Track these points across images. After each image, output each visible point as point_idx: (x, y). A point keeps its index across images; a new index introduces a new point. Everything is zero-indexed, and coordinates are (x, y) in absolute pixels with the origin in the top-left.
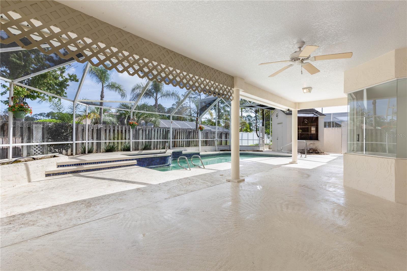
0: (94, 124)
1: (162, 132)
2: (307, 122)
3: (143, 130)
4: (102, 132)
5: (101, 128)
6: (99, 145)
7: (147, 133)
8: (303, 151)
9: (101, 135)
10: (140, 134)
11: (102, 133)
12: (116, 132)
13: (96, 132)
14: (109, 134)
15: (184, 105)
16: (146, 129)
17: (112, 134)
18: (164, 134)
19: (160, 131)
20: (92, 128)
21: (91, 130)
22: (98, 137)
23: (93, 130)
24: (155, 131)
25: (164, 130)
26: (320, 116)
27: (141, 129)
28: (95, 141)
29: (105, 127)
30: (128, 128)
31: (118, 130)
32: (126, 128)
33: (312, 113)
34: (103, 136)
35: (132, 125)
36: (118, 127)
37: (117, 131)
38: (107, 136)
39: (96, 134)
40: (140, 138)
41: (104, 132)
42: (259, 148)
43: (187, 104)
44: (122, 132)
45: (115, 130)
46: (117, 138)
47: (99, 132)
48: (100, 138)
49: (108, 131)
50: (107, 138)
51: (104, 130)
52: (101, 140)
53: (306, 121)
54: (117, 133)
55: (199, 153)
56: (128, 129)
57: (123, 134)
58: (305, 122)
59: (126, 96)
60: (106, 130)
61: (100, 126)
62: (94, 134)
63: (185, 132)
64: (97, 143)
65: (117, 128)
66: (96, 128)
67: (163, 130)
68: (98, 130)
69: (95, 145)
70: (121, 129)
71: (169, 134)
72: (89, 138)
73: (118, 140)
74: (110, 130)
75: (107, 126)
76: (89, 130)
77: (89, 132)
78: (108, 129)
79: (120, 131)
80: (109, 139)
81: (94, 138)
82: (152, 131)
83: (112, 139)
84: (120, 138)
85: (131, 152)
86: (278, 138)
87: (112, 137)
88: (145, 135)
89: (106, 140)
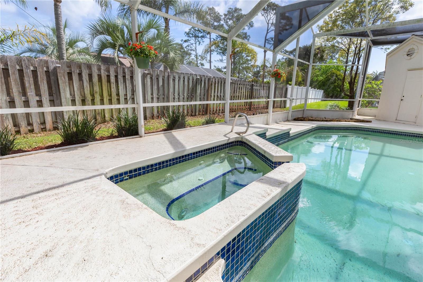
1: (186, 83)
3: (151, 78)
4: (61, 79)
5: (55, 68)
7: (161, 84)
9: (61, 87)
12: (95, 79)
13: (45, 78)
14: (80, 84)
17: (86, 84)
18: (190, 86)
19: (184, 81)
20: (32, 68)
21: (30, 74)
22: (54, 92)
23: (35, 73)
24: (174, 80)
25: (191, 78)
27: (148, 74)
29: (68, 67)
30: (122, 72)
31: (100, 76)
32: (116, 72)
34: (64, 90)
35: (141, 52)
36: (99, 69)
37: (97, 78)
38: (76, 89)
39: (45, 82)
40: (147, 94)
41: (67, 79)
42: (353, 115)
44: (109, 81)
45: (93, 75)
46: (98, 93)
47: (52, 78)
48: (58, 93)
49: (75, 78)
50: (76, 93)
51: (66, 73)
55: (289, 132)
56: (122, 73)
57: (112, 85)
59: (110, 6)
60: (70, 74)
61: (53, 63)
65: (96, 71)
66: (43, 69)
67: (189, 79)
68: (51, 74)
69: (48, 117)
70: (106, 74)
71: (199, 86)
72: (29, 93)
73: (103, 97)
74: (80, 75)
75: (71, 66)
76: (25, 74)
77: (26, 79)
78: (74, 73)
79: (105, 77)
80: (82, 97)
81: (44, 98)
82: (170, 79)
83: (89, 95)
84: (107, 94)
85: (141, 137)
86: (403, 98)
87: (89, 92)
88: (156, 88)
89: (75, 97)
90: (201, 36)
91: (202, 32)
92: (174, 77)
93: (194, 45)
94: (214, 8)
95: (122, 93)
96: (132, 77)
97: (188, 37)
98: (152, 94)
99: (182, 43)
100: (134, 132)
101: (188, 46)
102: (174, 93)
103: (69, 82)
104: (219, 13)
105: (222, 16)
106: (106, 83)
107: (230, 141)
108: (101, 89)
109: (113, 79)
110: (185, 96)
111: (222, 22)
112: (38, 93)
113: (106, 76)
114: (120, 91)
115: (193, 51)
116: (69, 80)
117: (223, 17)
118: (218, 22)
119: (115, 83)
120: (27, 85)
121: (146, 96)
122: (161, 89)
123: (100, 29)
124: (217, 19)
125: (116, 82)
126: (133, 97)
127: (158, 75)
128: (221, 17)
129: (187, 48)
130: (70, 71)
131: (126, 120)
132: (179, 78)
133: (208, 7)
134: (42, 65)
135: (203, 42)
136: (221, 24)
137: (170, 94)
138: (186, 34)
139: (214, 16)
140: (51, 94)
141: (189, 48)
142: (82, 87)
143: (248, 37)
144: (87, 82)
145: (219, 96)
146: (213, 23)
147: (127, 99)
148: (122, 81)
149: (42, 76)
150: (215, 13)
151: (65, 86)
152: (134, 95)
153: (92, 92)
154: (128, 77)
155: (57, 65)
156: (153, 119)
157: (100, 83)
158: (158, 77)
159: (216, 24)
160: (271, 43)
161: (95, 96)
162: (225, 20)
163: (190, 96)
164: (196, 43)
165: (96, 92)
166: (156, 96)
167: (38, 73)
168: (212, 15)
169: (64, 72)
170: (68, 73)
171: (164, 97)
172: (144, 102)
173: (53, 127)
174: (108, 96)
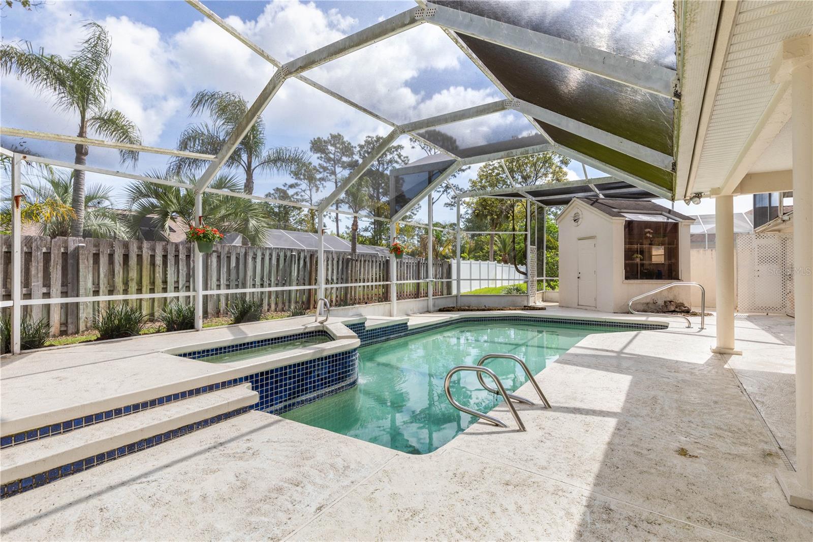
0: (53, 236)
1: (274, 261)
2: (651, 236)
3: (219, 257)
4: (84, 263)
5: (77, 248)
6: (71, 312)
7: (233, 264)
8: (648, 307)
9: (81, 274)
10: (211, 269)
11: (81, 266)
12: (133, 261)
13: (60, 261)
14: (109, 269)
15: (297, 197)
16: (230, 253)
17: (118, 268)
18: (281, 266)
19: (270, 259)
20: (44, 250)
21: (41, 257)
22: (70, 281)
23: (47, 256)
24: (254, 258)
25: (282, 254)
26: (684, 221)
28: (56, 301)
29: (95, 246)
30: (174, 249)
31: (140, 257)
32: (165, 250)
33: (660, 212)
34: (85, 277)
35: (204, 237)
36: (140, 247)
37: (136, 260)
38: (102, 275)
39: (59, 267)
40: (211, 280)
41: (91, 262)
42: (528, 301)
43: (303, 194)
44: (153, 264)
45: (130, 255)
46: (135, 280)
47: (70, 261)
48: (75, 281)
49: (103, 260)
50: (101, 282)
51: (91, 255)
52: (78, 296)
53: (649, 232)
54: (137, 264)
55: (406, 323)
56: (174, 252)
57: (157, 268)
58: (648, 235)
60: (96, 257)
61: (73, 242)
62: (51, 268)
63: (336, 259)
64: (65, 306)
65: (136, 250)
66: (59, 250)
67: (278, 256)
68: (69, 257)
69: (55, 316)
70: (150, 253)
71: (296, 265)
72: (34, 282)
73: (141, 286)
74: (111, 256)
75: (99, 244)
76: (34, 257)
77: (33, 264)
78: (103, 254)
79: (147, 258)
80: (110, 287)
81: (55, 290)
82: (247, 257)
83: (121, 284)
84: (148, 282)
85: (197, 331)
86: (579, 275)
87: (121, 279)
88: (225, 270)
89: (99, 287)
90: (320, 179)
91: (320, 173)
92: (255, 254)
93: (308, 192)
94: (340, 135)
95: (171, 278)
96: (188, 257)
97: (296, 179)
98: (219, 280)
99: (285, 189)
100: (189, 325)
101: (297, 194)
102: (254, 277)
103: (93, 267)
104: (349, 144)
105: (355, 147)
106: (149, 266)
107: (307, 330)
108: (139, 276)
109: (159, 260)
110: (272, 281)
111: (356, 157)
112: (47, 283)
113: (149, 257)
114: (169, 276)
115: (306, 202)
116: (93, 264)
117: (358, 149)
118: (349, 157)
119: (161, 266)
120: (33, 271)
121: (209, 283)
122: (233, 272)
123: (144, 191)
124: (347, 151)
125: (163, 264)
126: (188, 284)
127: (229, 253)
128: (354, 149)
129: (295, 197)
130: (97, 252)
131: (179, 311)
132: (263, 255)
133: (331, 134)
134: (60, 245)
135: (324, 187)
136: (354, 160)
137: (248, 278)
138: (292, 175)
139: (342, 148)
140: (64, 284)
141: (299, 197)
142: (112, 273)
143: (401, 181)
144: (120, 265)
145: (330, 279)
146: (341, 158)
147: (178, 287)
148: (173, 262)
149: (57, 259)
150: (343, 143)
151: (87, 272)
152: (189, 282)
153: (125, 279)
154: (182, 256)
155: (80, 245)
156: (218, 317)
157: (139, 267)
158: (229, 255)
159: (345, 159)
160: (440, 191)
161: (130, 284)
162: (360, 153)
163: (280, 281)
164: (310, 190)
165: (132, 280)
166: (225, 282)
167: (52, 255)
168: (338, 145)
169: (89, 254)
170: (94, 254)
171: (237, 283)
172: (206, 288)
173: (61, 331)
174: (148, 285)
